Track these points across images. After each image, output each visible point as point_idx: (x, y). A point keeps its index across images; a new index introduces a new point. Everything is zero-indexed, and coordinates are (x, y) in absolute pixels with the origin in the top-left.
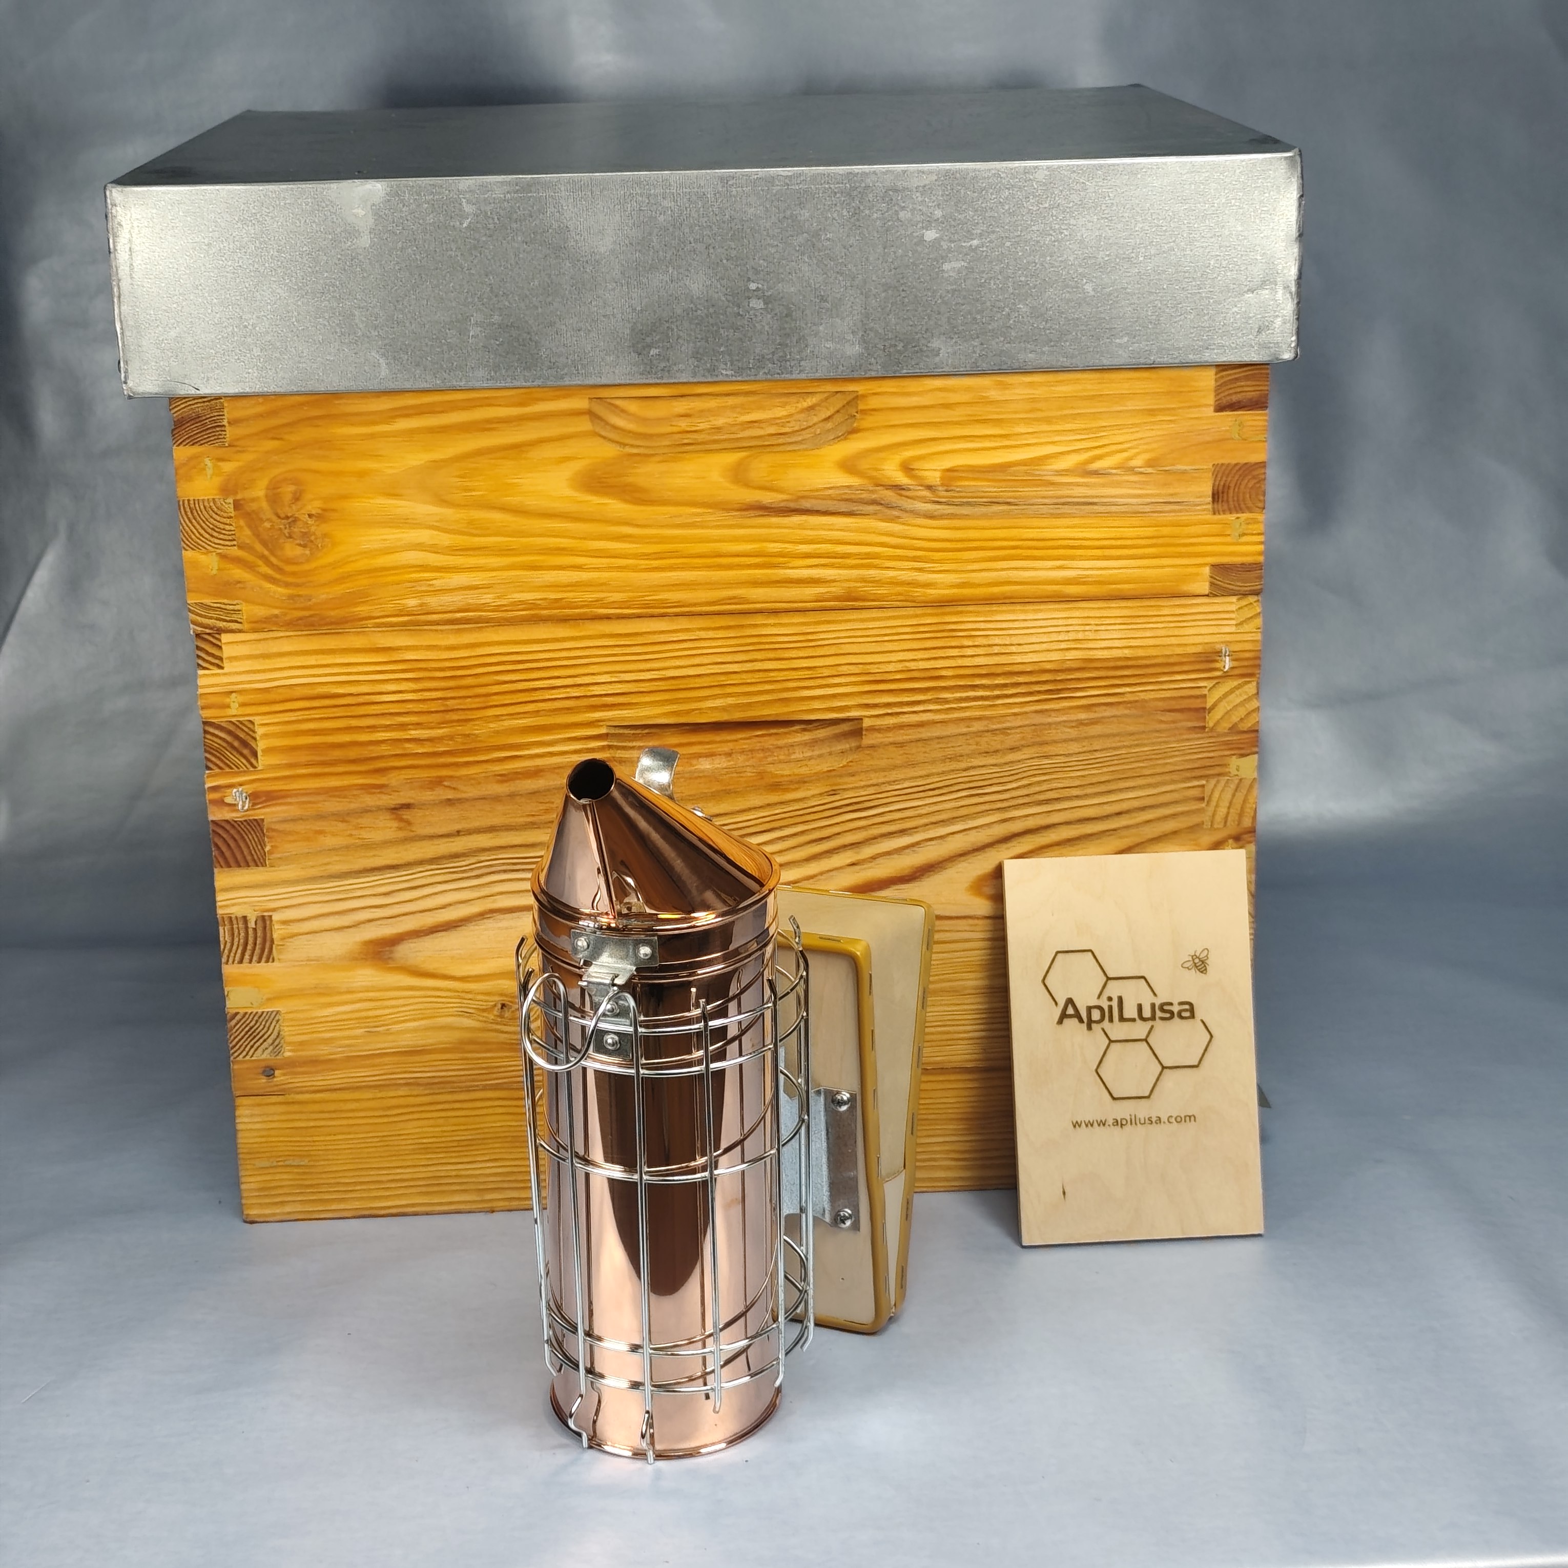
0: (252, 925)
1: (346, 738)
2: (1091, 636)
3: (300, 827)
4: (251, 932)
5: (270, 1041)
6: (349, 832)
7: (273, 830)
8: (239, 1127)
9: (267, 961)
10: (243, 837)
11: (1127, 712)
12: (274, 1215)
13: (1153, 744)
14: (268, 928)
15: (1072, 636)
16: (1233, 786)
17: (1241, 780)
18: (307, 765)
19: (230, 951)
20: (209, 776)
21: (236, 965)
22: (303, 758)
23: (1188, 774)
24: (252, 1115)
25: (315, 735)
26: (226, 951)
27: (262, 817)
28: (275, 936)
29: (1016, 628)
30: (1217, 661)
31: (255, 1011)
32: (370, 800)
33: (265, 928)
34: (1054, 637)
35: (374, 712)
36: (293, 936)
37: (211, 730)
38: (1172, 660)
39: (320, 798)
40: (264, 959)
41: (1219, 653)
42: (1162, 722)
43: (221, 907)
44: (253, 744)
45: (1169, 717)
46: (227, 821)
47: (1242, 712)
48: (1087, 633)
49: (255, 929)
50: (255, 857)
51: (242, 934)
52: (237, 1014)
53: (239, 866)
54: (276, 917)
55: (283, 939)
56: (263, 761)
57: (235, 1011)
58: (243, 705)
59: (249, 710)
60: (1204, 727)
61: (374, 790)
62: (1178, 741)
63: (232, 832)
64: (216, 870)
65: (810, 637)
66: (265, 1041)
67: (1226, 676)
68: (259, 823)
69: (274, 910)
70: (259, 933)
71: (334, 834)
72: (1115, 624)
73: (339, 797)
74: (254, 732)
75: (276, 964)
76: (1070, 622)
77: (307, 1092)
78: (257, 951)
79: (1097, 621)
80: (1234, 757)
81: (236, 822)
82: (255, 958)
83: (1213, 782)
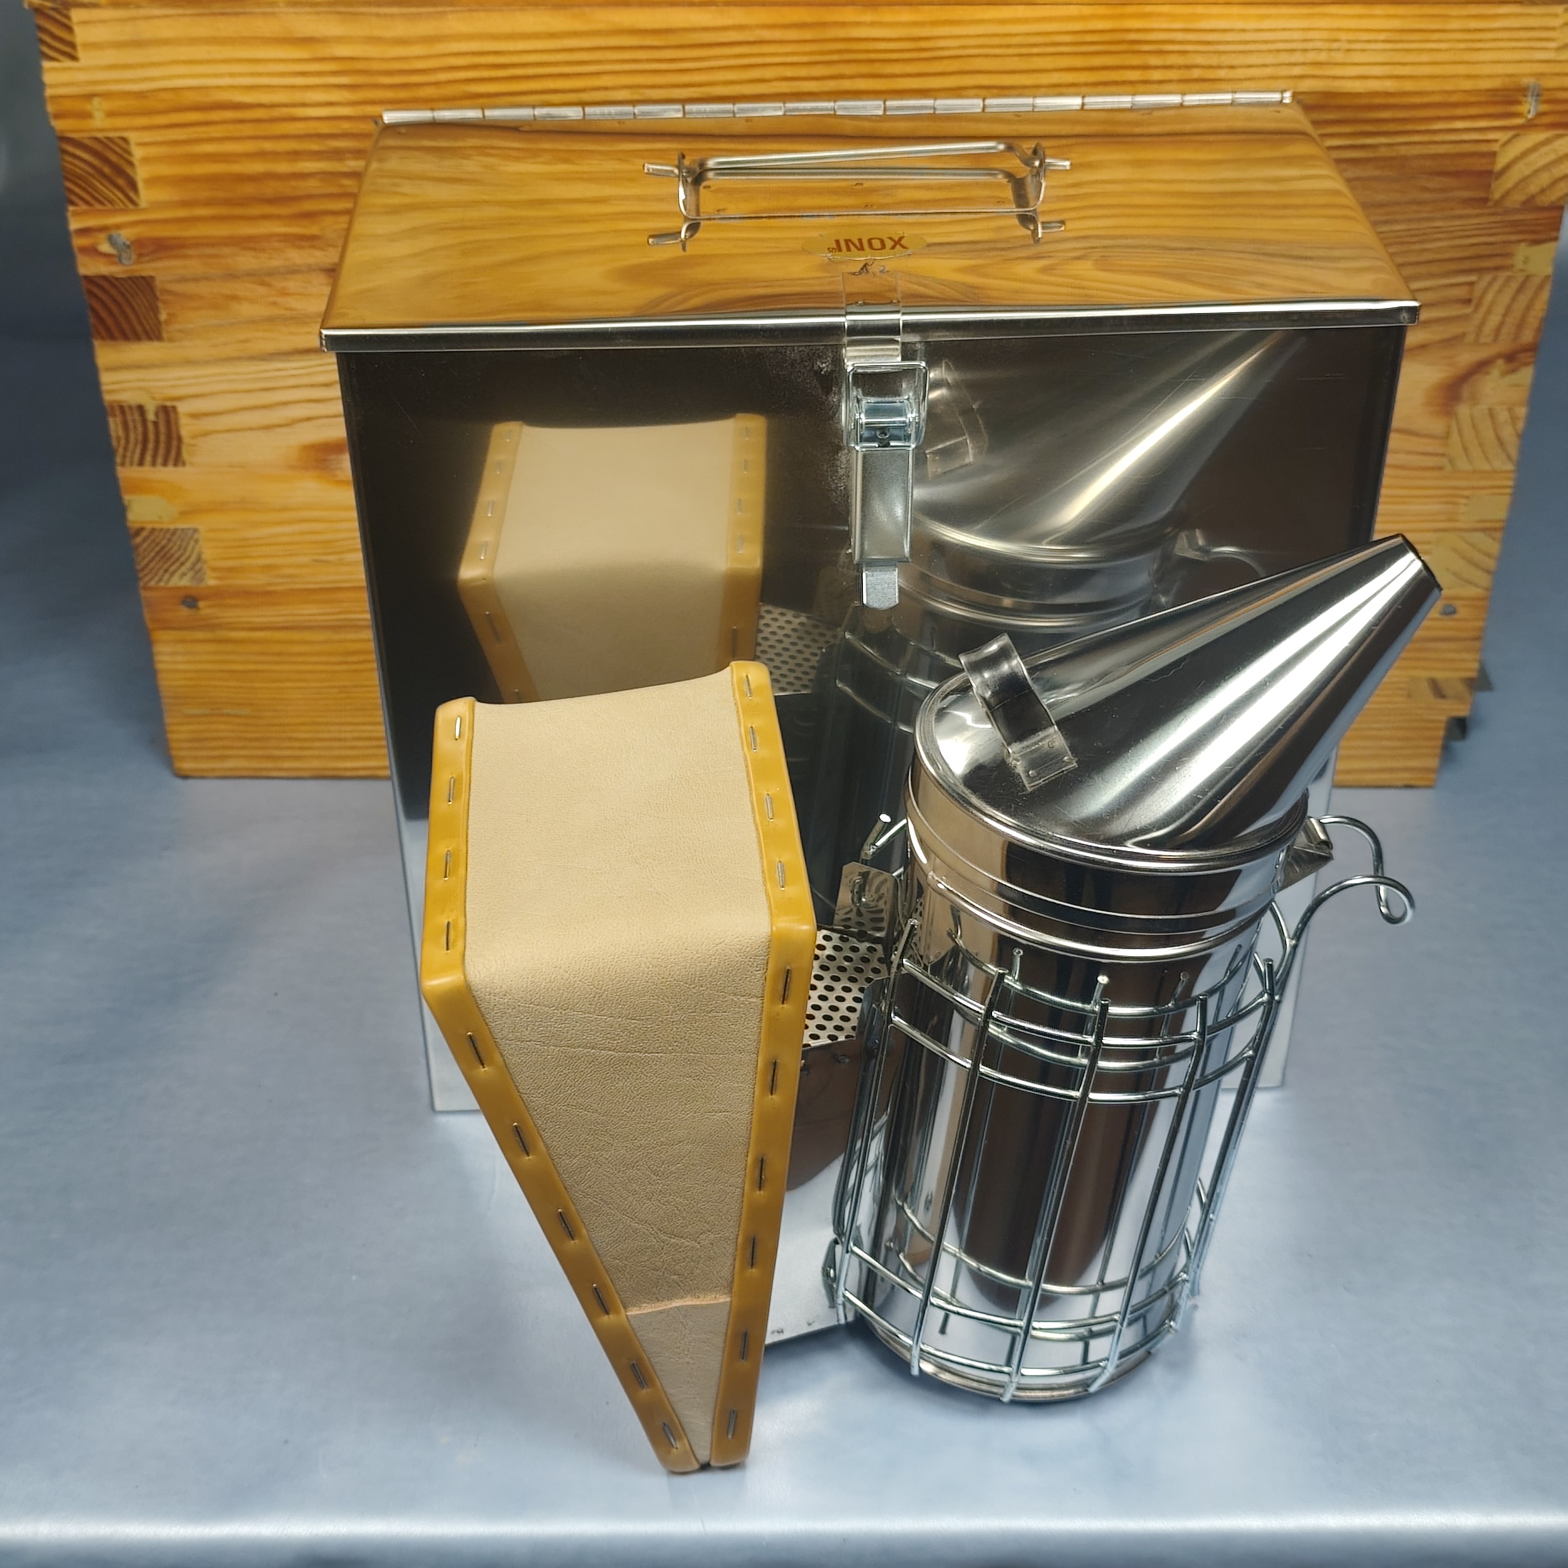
0: (151, 416)
1: (258, 167)
2: (1339, 57)
3: (203, 289)
4: (151, 427)
5: (188, 565)
6: (271, 299)
7: (169, 292)
8: (160, 666)
9: (176, 464)
10: (127, 301)
11: (1377, 173)
12: (213, 770)
13: (1410, 221)
14: (173, 423)
15: (1311, 57)
16: (1514, 285)
17: (1528, 278)
18: (208, 203)
19: (126, 449)
20: (76, 214)
21: (136, 468)
22: (204, 193)
23: (1453, 266)
24: (174, 654)
25: (216, 162)
26: (121, 451)
27: (152, 273)
28: (185, 432)
29: (1228, 43)
30: (1519, 103)
31: (165, 526)
32: (297, 256)
33: (168, 422)
34: (1285, 58)
35: (296, 132)
36: (206, 434)
37: (70, 149)
38: (1454, 98)
39: (226, 250)
40: (171, 461)
41: (1523, 91)
42: (1425, 189)
43: (110, 392)
44: (129, 170)
45: (1436, 183)
46: (104, 278)
47: (1545, 179)
48: (1333, 54)
49: (156, 424)
50: (148, 327)
51: (140, 429)
52: (142, 529)
53: (126, 337)
54: (183, 408)
55: (194, 437)
56: (146, 195)
57: (138, 526)
58: (111, 114)
59: (120, 122)
60: (1485, 200)
61: (304, 244)
62: (1445, 218)
63: (113, 292)
64: (97, 343)
65: (923, 44)
66: (182, 564)
67: (1530, 126)
68: (147, 283)
69: (179, 399)
70: (162, 428)
71: (252, 301)
72: (1376, 41)
73: (255, 249)
74: (129, 153)
75: (188, 469)
76: (1310, 35)
77: (244, 629)
78: (161, 451)
79: (1351, 36)
80: (1523, 245)
81: (117, 279)
82: (160, 460)
83: (1488, 278)
